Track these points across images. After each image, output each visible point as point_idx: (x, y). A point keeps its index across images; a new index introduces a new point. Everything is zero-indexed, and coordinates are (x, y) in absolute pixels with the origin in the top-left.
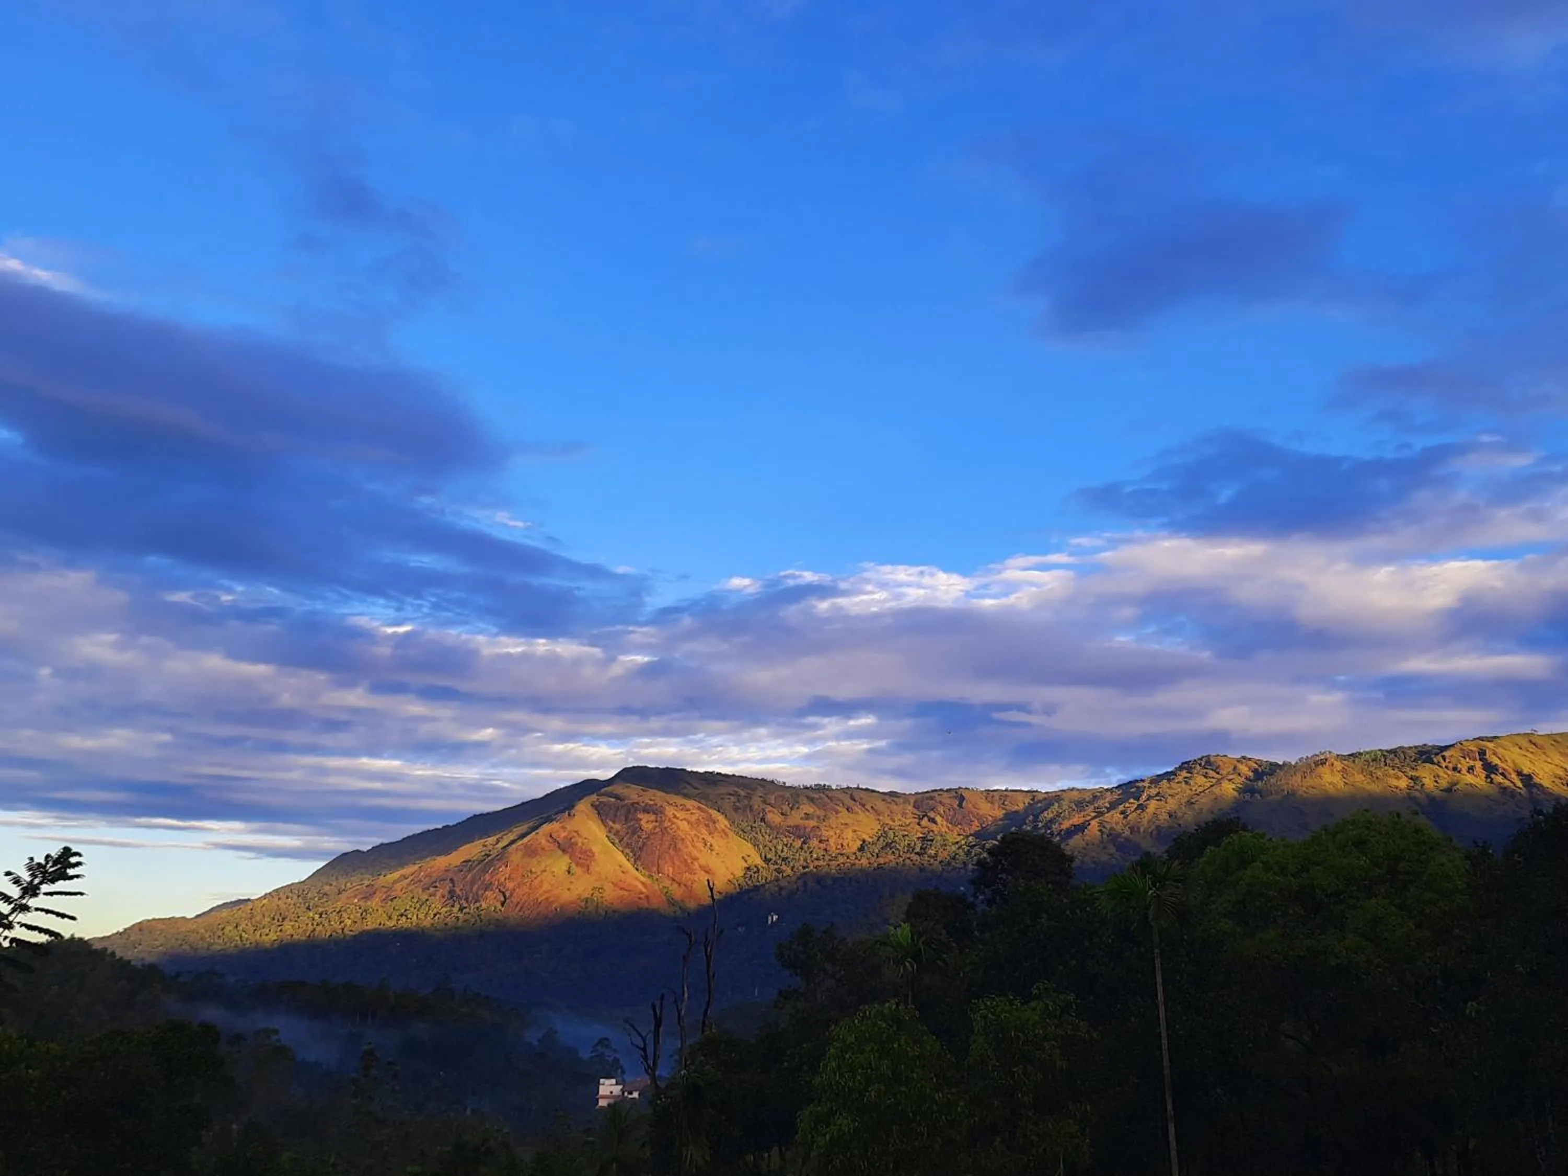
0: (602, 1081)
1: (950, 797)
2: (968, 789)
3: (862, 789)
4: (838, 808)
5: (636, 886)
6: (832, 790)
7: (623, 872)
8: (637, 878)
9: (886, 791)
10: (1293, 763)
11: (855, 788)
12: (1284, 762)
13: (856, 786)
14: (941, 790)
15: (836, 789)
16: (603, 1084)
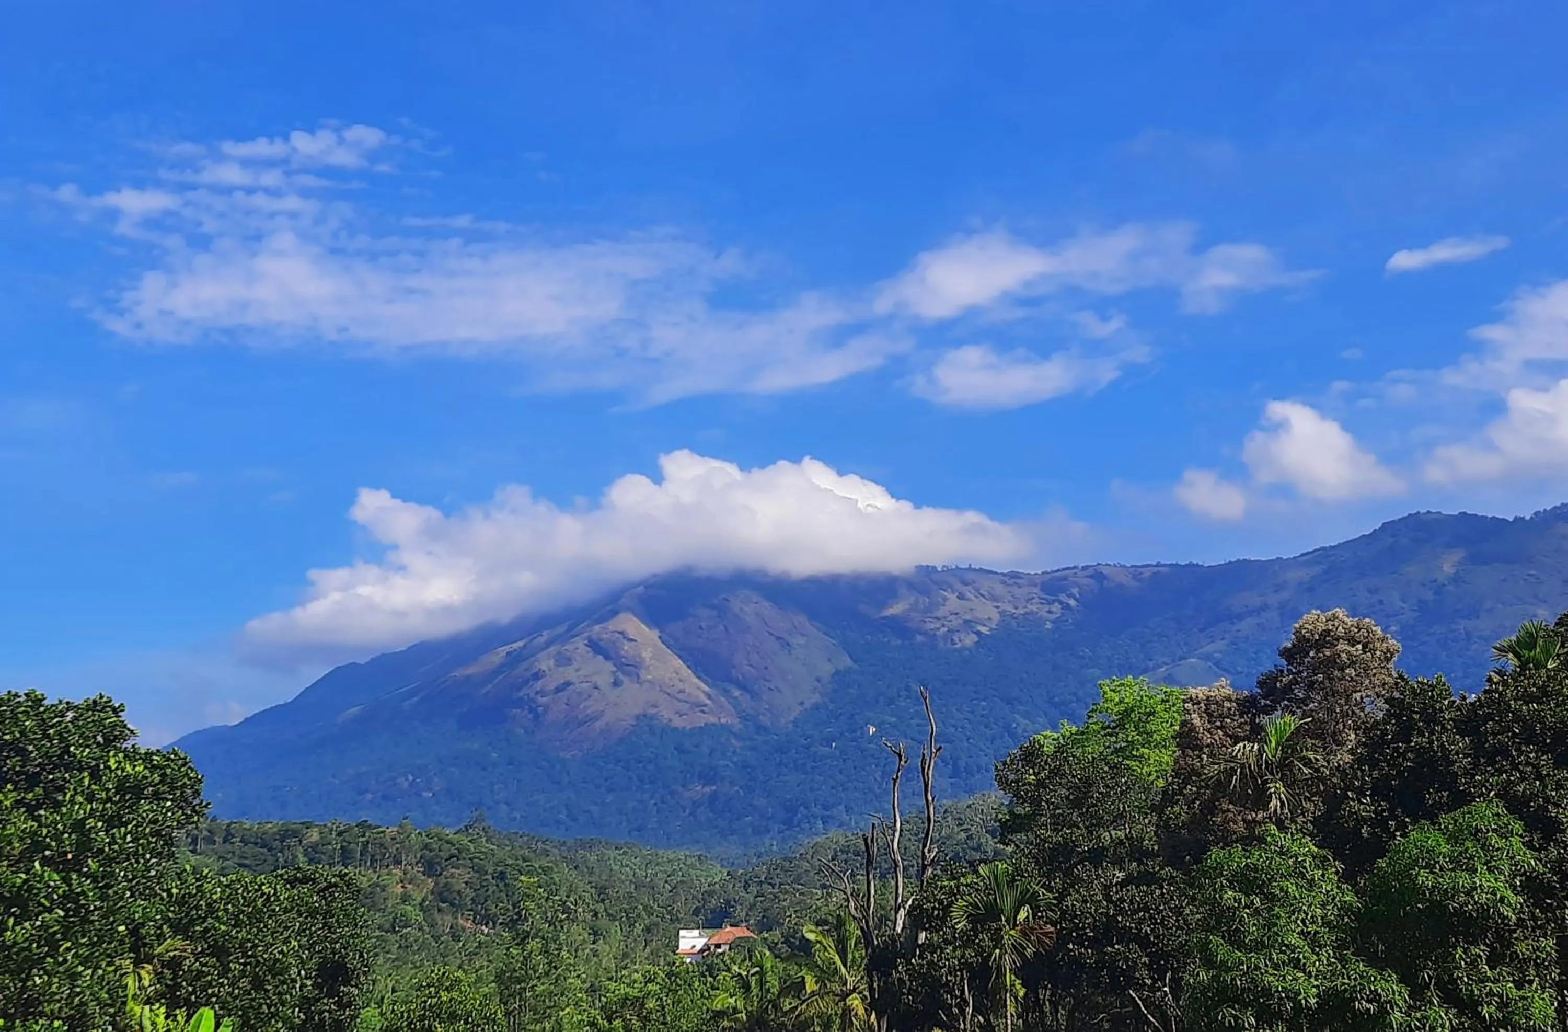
0: (682, 933)
1: (1087, 577)
2: (1109, 565)
3: (975, 570)
4: (945, 594)
5: (698, 697)
6: (938, 572)
7: (681, 680)
8: (699, 688)
9: (1005, 572)
10: (1528, 518)
11: (965, 569)
12: (1516, 518)
13: (967, 566)
14: (1075, 567)
15: (943, 571)
16: (684, 937)
